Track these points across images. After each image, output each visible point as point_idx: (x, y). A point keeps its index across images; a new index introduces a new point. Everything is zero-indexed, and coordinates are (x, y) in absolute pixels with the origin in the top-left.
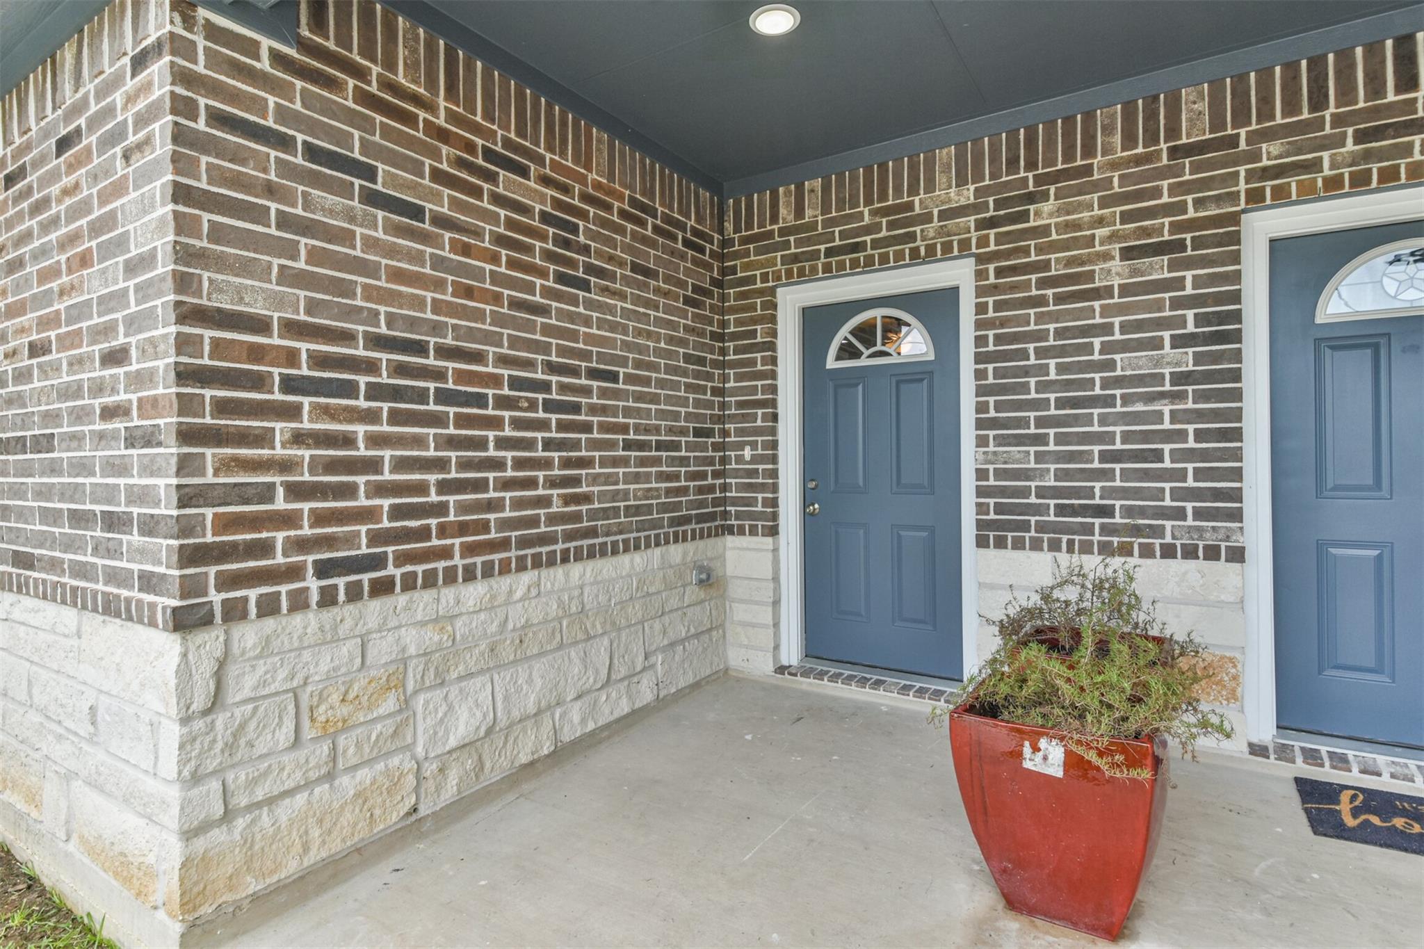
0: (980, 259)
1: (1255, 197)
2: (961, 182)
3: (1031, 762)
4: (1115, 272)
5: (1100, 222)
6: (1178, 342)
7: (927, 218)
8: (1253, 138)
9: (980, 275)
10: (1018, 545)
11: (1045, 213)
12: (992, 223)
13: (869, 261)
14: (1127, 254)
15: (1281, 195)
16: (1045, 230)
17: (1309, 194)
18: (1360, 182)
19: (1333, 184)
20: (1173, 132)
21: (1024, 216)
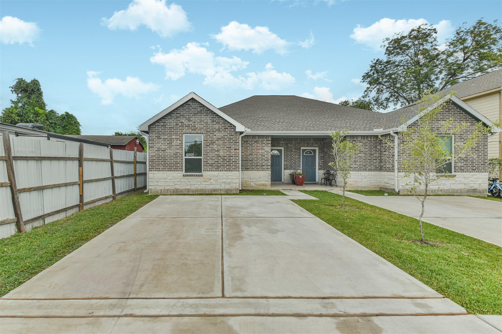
0: (284, 148)
1: (302, 147)
2: (283, 142)
3: (300, 177)
4: (294, 150)
5: (293, 146)
6: (297, 155)
7: (281, 144)
8: (302, 143)
9: (284, 149)
10: (287, 170)
11: (289, 145)
12: (286, 145)
13: (276, 147)
14: (295, 149)
15: (303, 147)
16: (289, 146)
17: (304, 147)
18: (307, 147)
19: (306, 147)
20: (297, 141)
21: (288, 145)
